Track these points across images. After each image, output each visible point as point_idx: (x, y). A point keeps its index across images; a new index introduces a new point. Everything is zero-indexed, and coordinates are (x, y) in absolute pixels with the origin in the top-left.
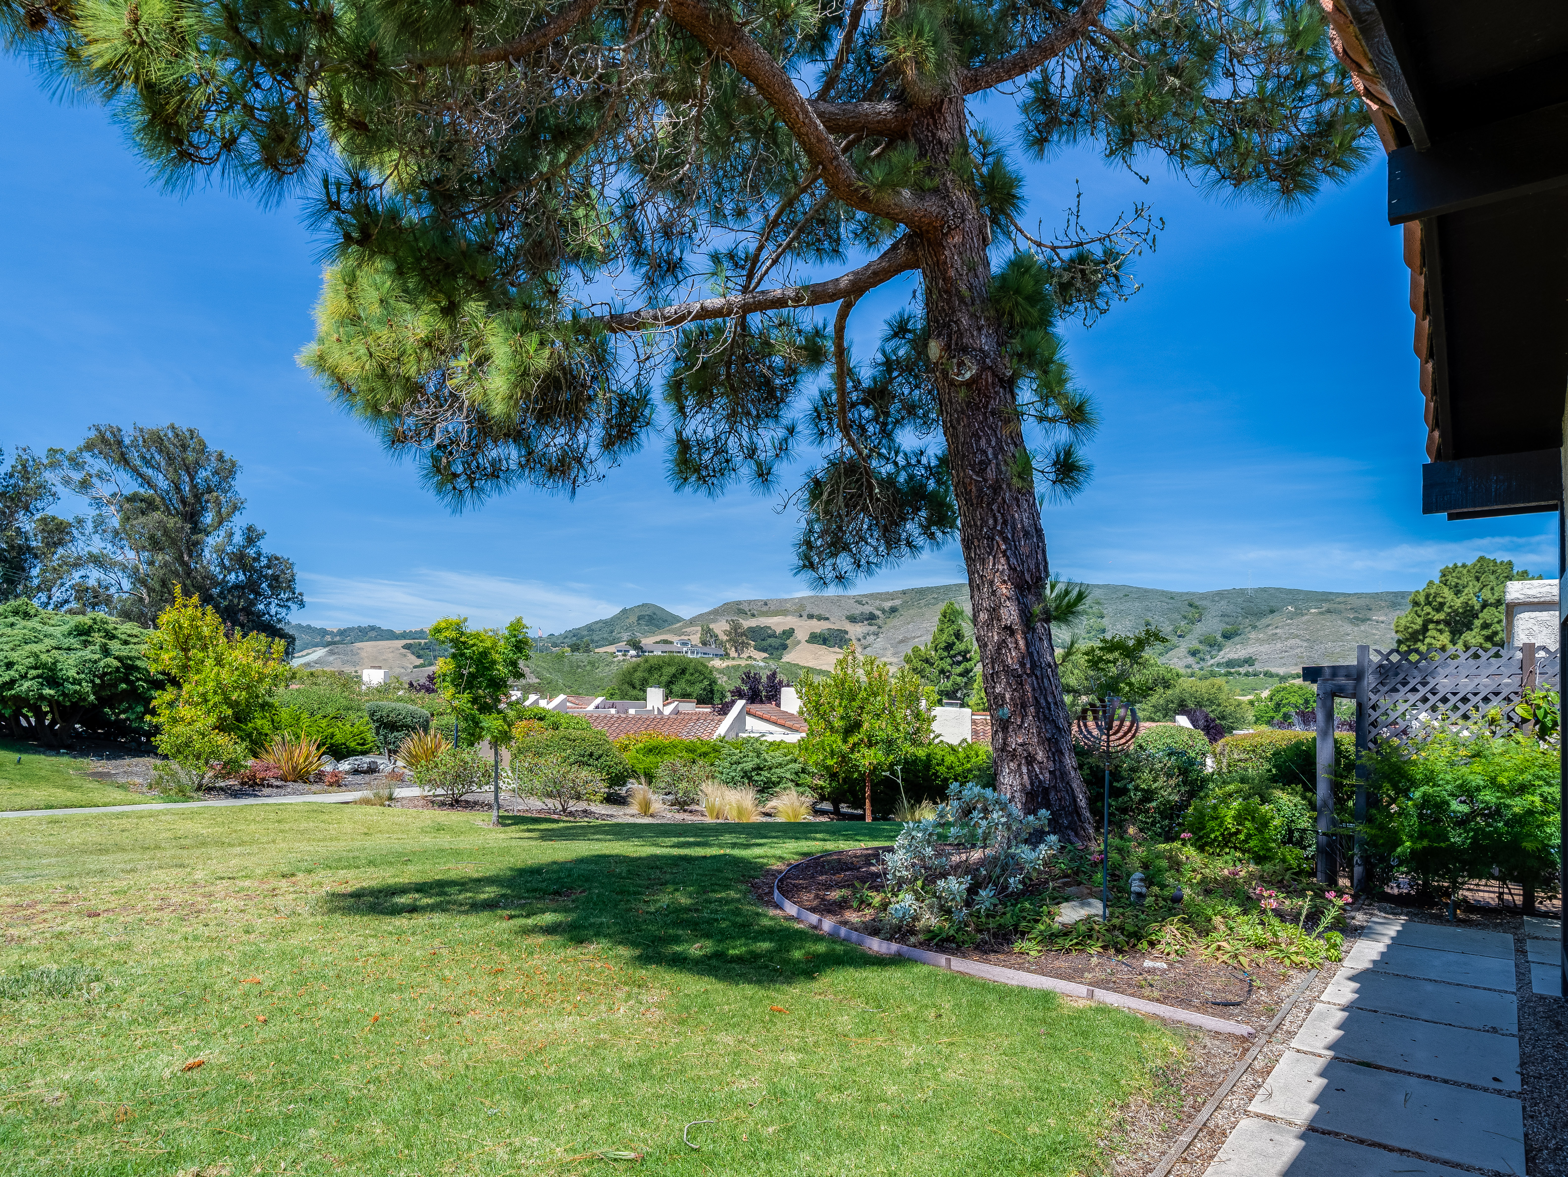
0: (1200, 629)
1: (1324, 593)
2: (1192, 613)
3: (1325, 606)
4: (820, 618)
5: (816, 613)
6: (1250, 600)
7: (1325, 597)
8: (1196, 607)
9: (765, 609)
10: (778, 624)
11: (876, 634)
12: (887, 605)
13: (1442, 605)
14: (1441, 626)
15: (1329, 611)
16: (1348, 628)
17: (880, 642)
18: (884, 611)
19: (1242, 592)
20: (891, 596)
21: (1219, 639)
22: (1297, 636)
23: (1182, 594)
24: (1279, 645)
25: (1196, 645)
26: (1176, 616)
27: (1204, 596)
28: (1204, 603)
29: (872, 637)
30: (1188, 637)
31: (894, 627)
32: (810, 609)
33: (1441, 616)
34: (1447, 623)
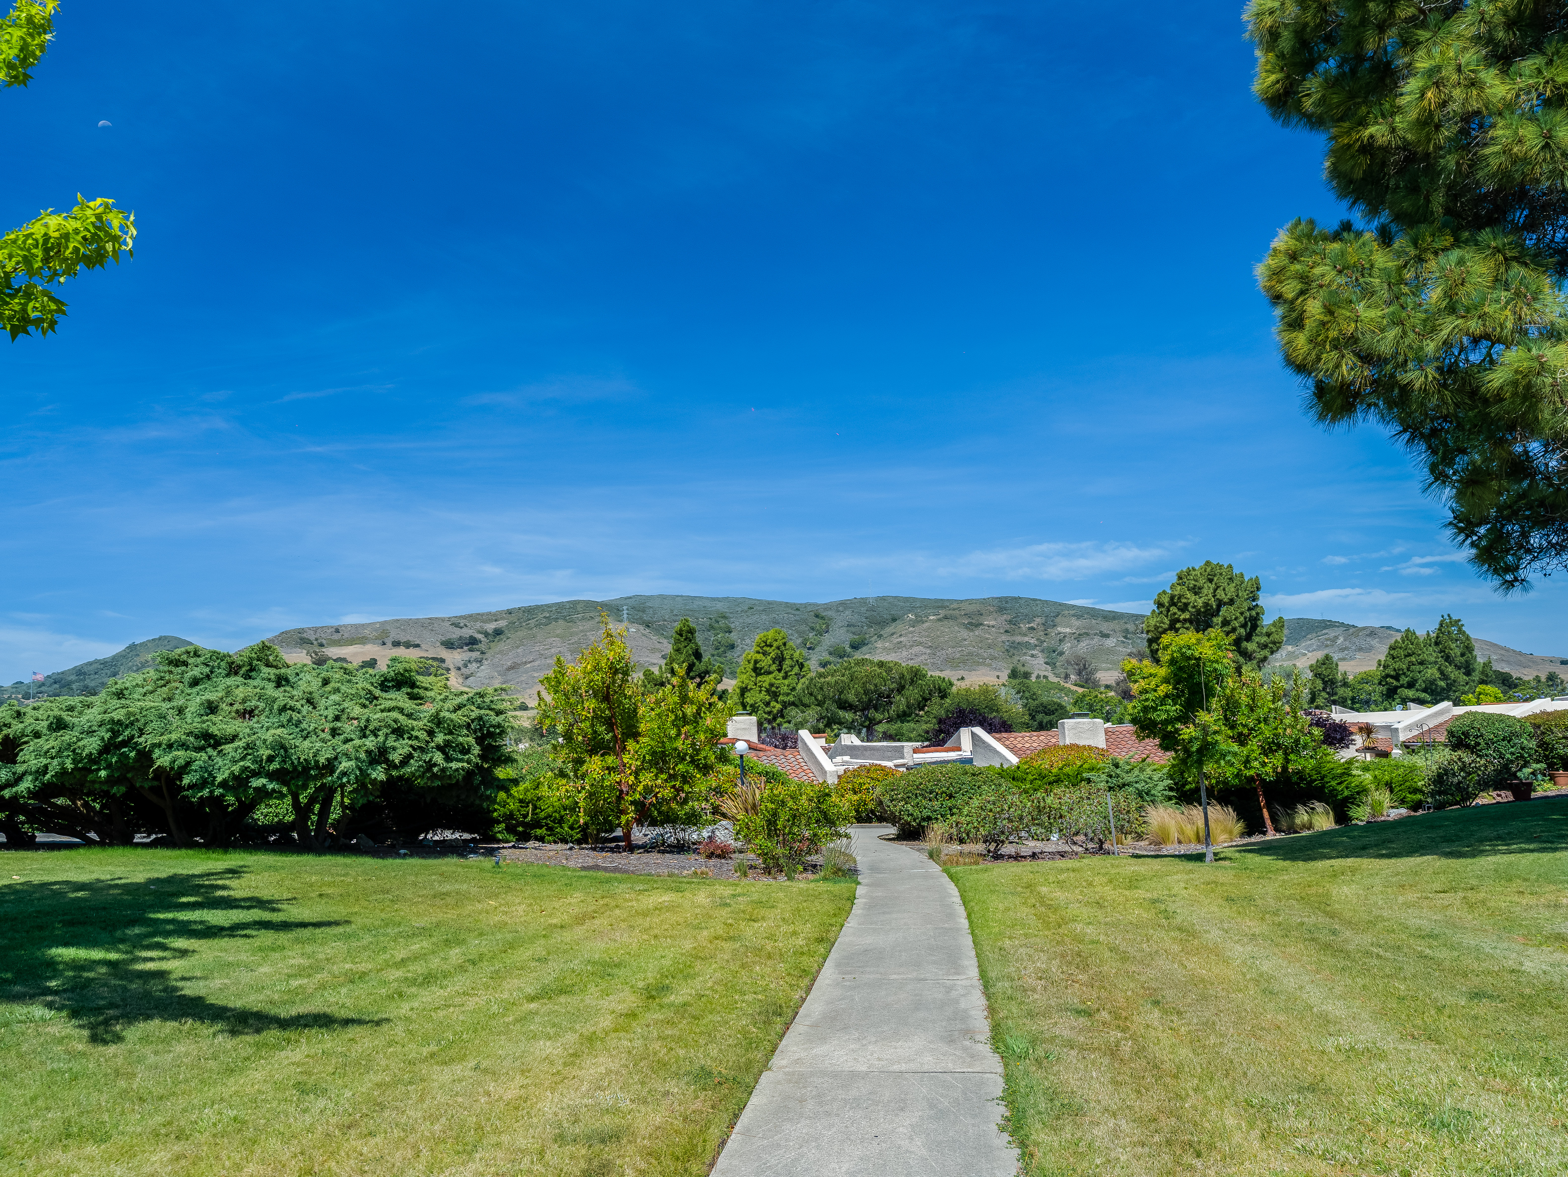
0: (828, 640)
1: (936, 600)
2: (819, 624)
3: (942, 613)
4: (408, 645)
5: (403, 639)
6: (872, 609)
7: (940, 604)
8: (823, 618)
9: (336, 637)
10: (355, 654)
11: (479, 661)
12: (491, 627)
13: (1186, 605)
14: (1188, 625)
15: (946, 618)
16: (964, 633)
17: (485, 670)
18: (486, 634)
19: (863, 601)
20: (494, 617)
21: (848, 650)
22: (921, 643)
23: (806, 605)
24: (905, 653)
25: (826, 657)
26: (803, 628)
27: (828, 607)
28: (829, 613)
29: (475, 665)
30: (818, 649)
31: (501, 652)
32: (394, 635)
33: (1187, 615)
34: (1190, 621)
